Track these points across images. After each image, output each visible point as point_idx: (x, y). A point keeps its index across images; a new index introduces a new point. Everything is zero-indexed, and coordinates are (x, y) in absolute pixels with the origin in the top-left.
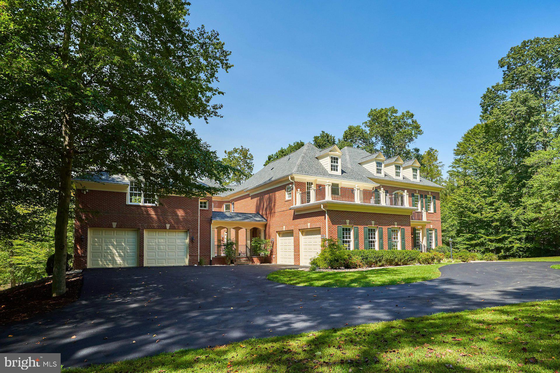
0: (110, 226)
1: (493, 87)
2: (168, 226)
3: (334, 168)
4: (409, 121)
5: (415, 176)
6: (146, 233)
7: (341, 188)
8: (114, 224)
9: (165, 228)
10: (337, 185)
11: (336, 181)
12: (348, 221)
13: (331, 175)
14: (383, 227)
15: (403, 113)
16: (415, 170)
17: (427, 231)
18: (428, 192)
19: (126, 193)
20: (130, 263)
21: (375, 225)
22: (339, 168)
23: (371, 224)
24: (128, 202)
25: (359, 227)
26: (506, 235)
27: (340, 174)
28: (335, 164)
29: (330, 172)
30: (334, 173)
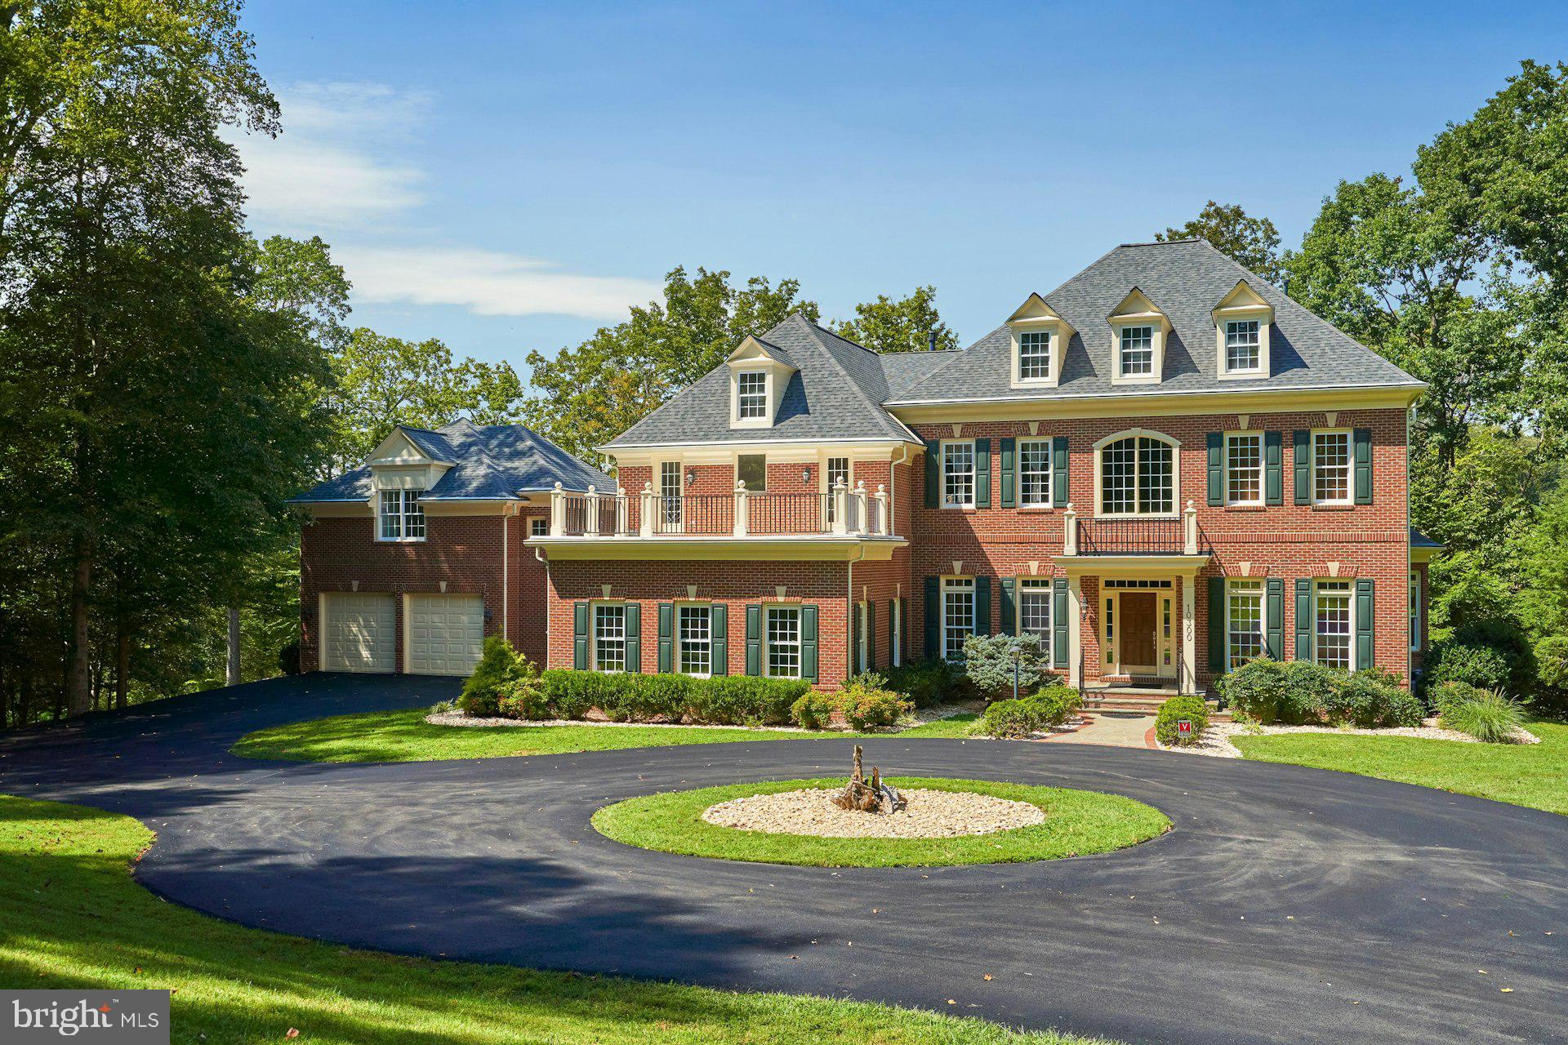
0: (349, 589)
2: (443, 585)
3: (751, 407)
5: (1243, 356)
6: (407, 600)
7: (770, 466)
8: (355, 584)
9: (439, 591)
10: (760, 460)
11: (752, 448)
12: (607, 588)
14: (729, 602)
16: (1241, 330)
18: (1320, 414)
19: (372, 519)
20: (387, 668)
21: (698, 596)
22: (769, 407)
23: (686, 595)
24: (379, 537)
25: (643, 602)
27: (770, 425)
28: (756, 394)
29: (736, 423)
30: (751, 422)
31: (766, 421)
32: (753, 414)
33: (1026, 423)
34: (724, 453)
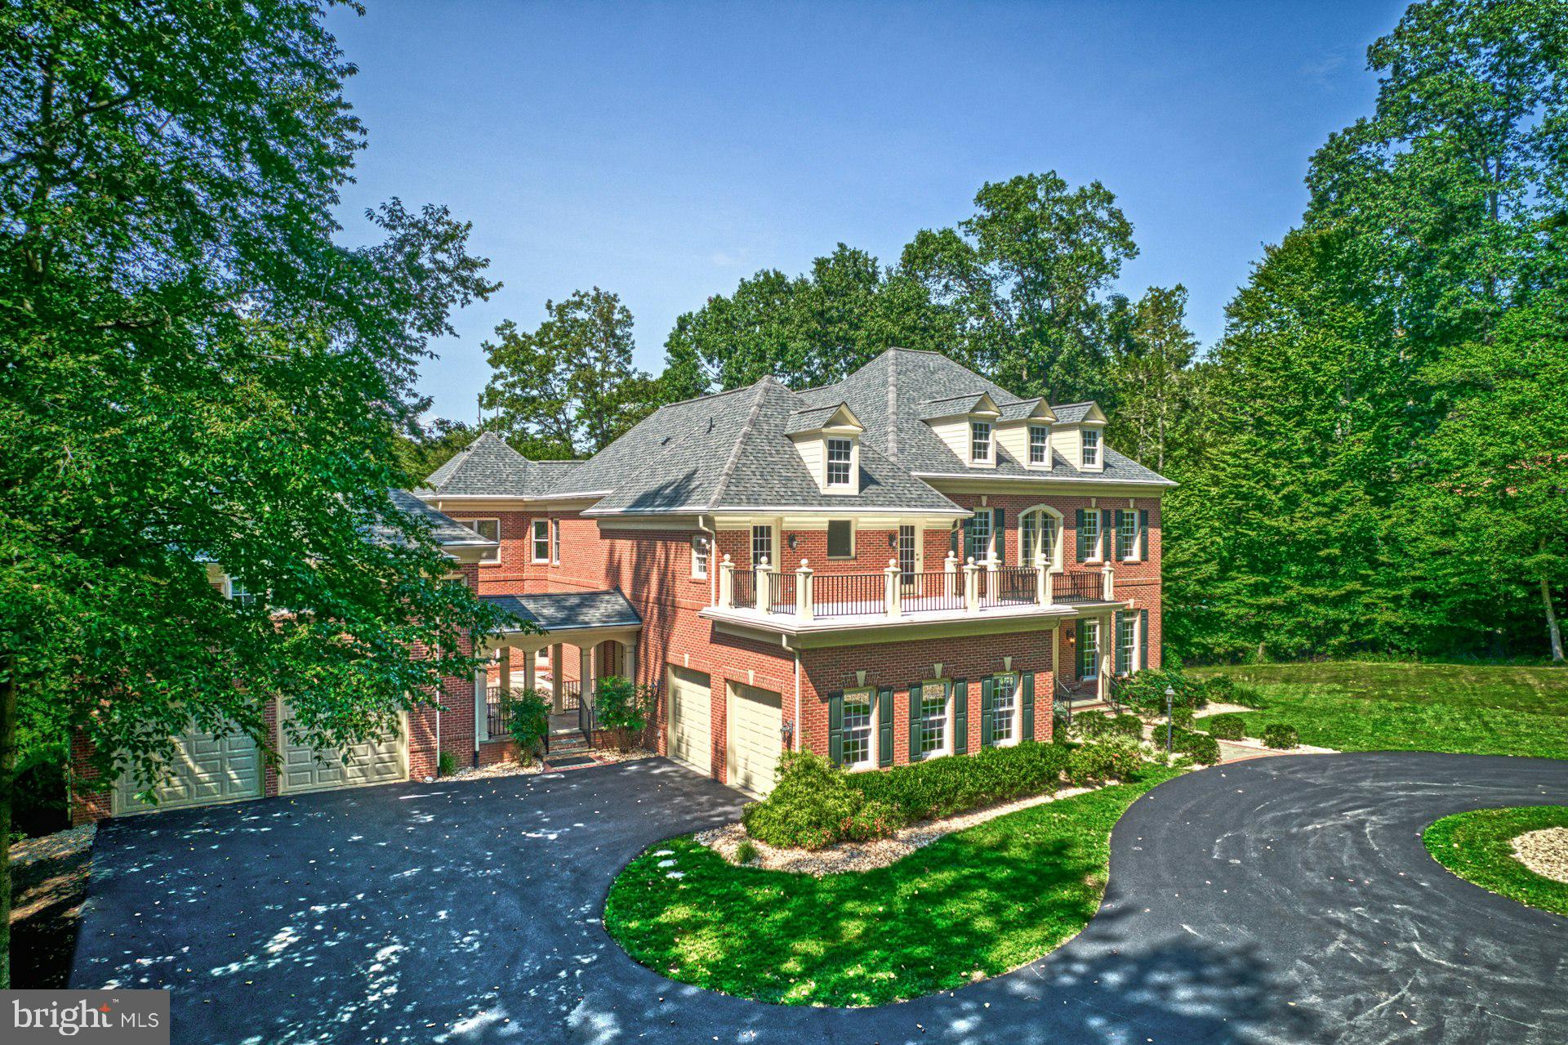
1: (1347, 131)
3: (837, 474)
4: (1102, 214)
5: (1088, 456)
7: (857, 532)
10: (846, 525)
11: (840, 514)
12: (861, 675)
13: (828, 500)
14: (968, 676)
15: (1082, 189)
16: (1089, 437)
17: (1118, 619)
18: (1127, 500)
21: (943, 673)
22: (854, 474)
23: (933, 674)
25: (894, 696)
26: (1356, 585)
27: (856, 493)
28: (842, 462)
29: (826, 489)
30: (837, 489)
31: (852, 487)
32: (838, 481)
33: (979, 496)
34: (816, 520)
